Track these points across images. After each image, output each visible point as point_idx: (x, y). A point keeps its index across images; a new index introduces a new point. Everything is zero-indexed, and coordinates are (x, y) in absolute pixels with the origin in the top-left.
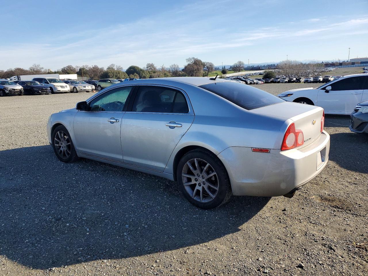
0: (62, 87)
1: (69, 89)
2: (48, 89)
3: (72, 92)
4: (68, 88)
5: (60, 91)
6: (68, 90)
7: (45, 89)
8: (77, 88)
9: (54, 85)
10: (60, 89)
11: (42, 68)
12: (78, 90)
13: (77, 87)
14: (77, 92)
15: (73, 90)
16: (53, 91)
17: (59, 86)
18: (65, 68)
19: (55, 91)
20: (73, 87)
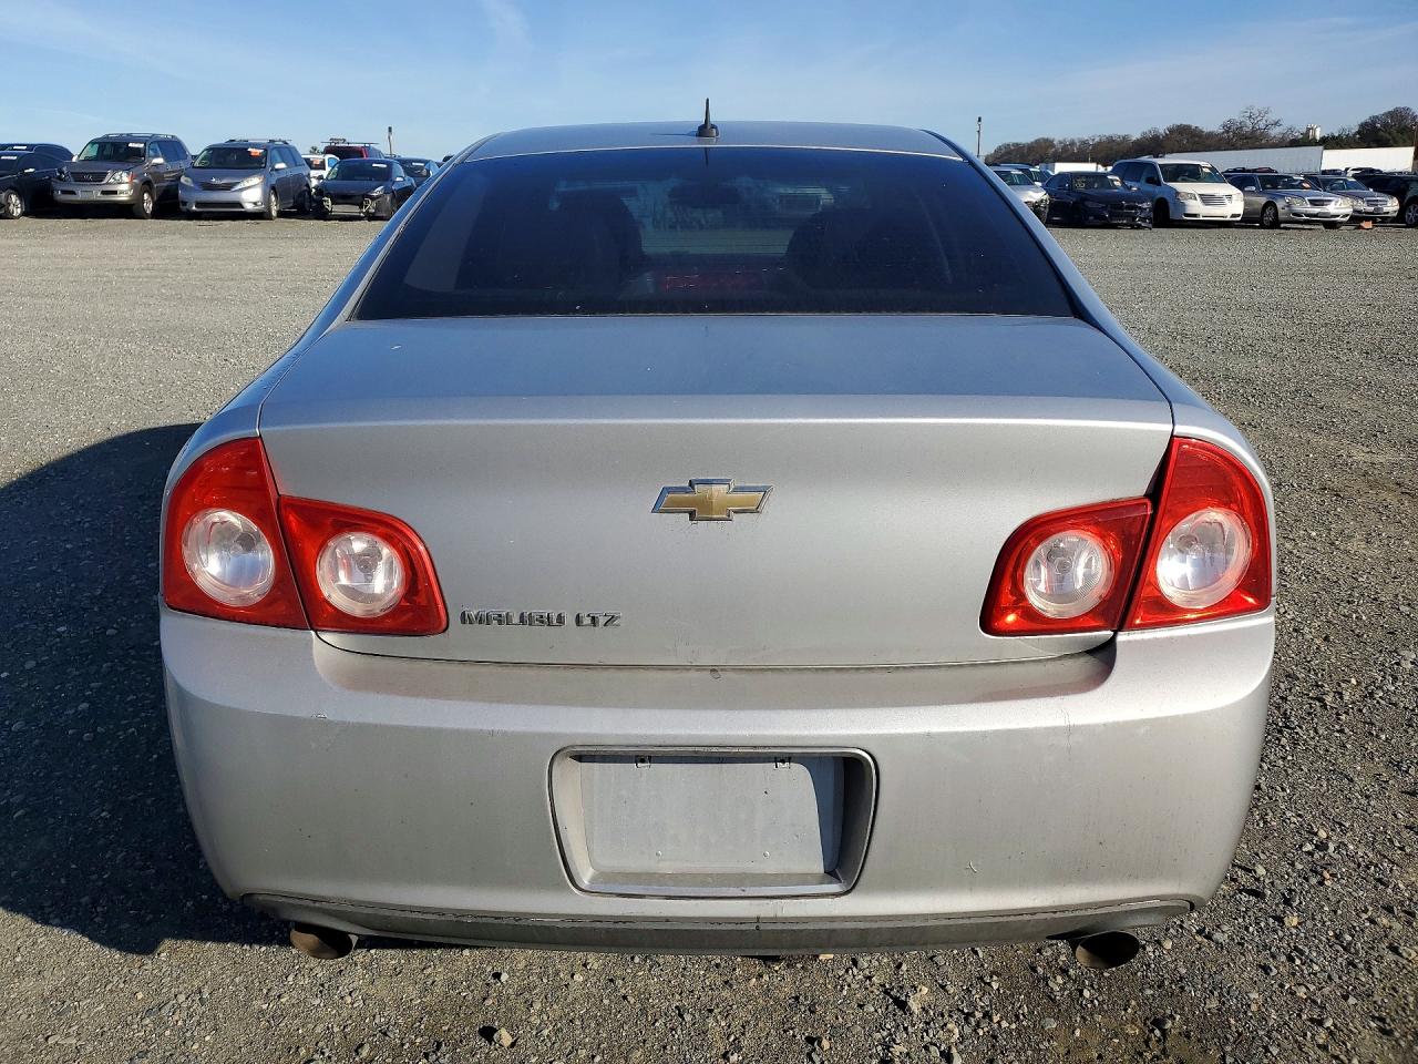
0: (1207, 199)
1: (1240, 211)
2: (1145, 206)
3: (1249, 220)
4: (1233, 203)
5: (1195, 215)
6: (1233, 216)
7: (1128, 208)
8: (1279, 206)
9: (1178, 193)
10: (1197, 208)
11: (1276, 123)
12: (1281, 217)
13: (1280, 204)
14: (1275, 224)
15: (1262, 214)
16: (1165, 216)
17: (1194, 197)
18: (1374, 119)
19: (1173, 215)
20: (1263, 200)
